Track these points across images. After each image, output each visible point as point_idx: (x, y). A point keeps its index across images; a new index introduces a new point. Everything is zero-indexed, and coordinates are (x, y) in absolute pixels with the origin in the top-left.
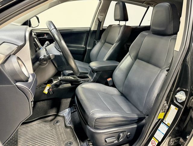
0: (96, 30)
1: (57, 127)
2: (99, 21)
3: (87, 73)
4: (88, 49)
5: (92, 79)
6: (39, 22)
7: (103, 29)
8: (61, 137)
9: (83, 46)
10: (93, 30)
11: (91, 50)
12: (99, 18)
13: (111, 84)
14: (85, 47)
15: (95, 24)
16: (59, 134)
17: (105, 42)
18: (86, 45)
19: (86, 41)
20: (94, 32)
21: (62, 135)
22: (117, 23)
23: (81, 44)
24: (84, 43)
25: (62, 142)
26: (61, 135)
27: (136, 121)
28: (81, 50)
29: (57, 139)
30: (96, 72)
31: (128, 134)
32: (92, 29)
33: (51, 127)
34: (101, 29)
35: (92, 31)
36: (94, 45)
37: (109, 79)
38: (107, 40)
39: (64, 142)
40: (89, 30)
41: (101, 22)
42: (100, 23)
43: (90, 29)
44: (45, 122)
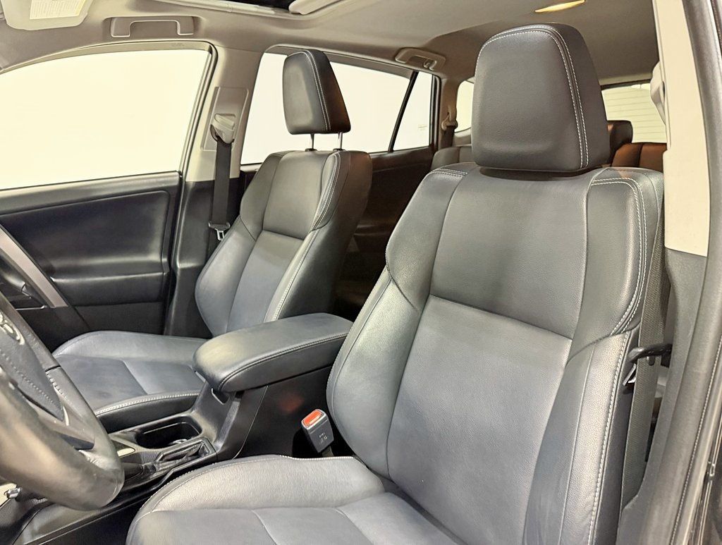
0: (211, 178)
2: (219, 139)
3: (186, 404)
4: (183, 270)
5: (218, 437)
7: (241, 172)
9: (154, 257)
10: (198, 184)
11: (197, 271)
12: (215, 125)
14: (165, 260)
15: (204, 155)
17: (262, 227)
18: (168, 250)
19: (168, 235)
20: (204, 189)
22: (303, 141)
23: (144, 250)
24: (156, 243)
28: (145, 279)
30: (240, 394)
32: (192, 178)
34: (234, 174)
35: (191, 186)
36: (212, 246)
37: (313, 421)
38: (269, 221)
40: (176, 183)
41: (229, 146)
42: (225, 150)
43: (181, 180)
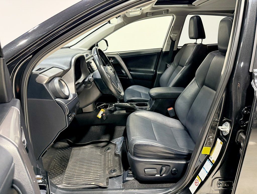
0: (169, 50)
1: (107, 154)
2: (172, 40)
3: (147, 101)
4: (158, 74)
5: (150, 107)
6: (108, 46)
7: (177, 48)
8: (107, 164)
9: (152, 70)
10: (165, 52)
11: (161, 75)
12: (171, 36)
13: (172, 115)
14: (155, 71)
15: (167, 44)
16: (107, 160)
17: (178, 64)
18: (156, 68)
19: (156, 64)
21: (110, 162)
22: (194, 41)
23: (150, 68)
24: (153, 67)
25: (107, 168)
26: (108, 161)
27: (185, 157)
28: (149, 75)
29: (104, 164)
30: (155, 99)
31: (173, 170)
32: (164, 50)
33: (101, 153)
34: (175, 49)
35: (163, 52)
36: (166, 68)
37: (170, 109)
38: (180, 63)
39: (109, 168)
40: (160, 52)
41: (175, 42)
42: (173, 42)
43: (162, 50)
44: (96, 148)
